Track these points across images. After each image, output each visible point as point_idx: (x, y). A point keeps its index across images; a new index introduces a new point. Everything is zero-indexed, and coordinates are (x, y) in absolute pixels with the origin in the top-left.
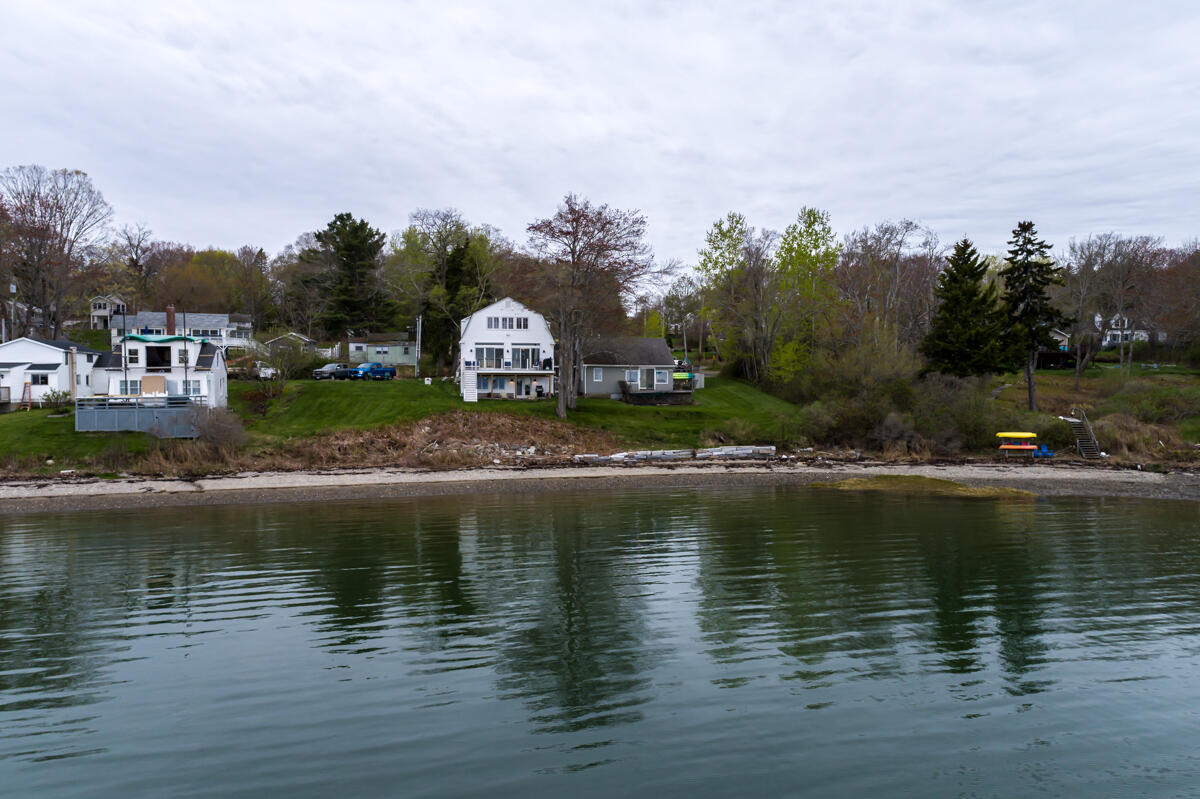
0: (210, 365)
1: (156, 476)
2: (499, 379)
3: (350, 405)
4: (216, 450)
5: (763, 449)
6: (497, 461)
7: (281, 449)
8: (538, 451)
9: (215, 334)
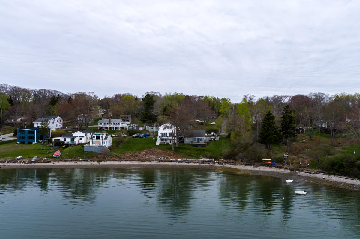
0: (107, 139)
1: (94, 161)
2: (166, 140)
3: (133, 146)
4: (104, 156)
5: (211, 159)
6: (154, 160)
7: (116, 156)
8: (164, 158)
9: (118, 124)
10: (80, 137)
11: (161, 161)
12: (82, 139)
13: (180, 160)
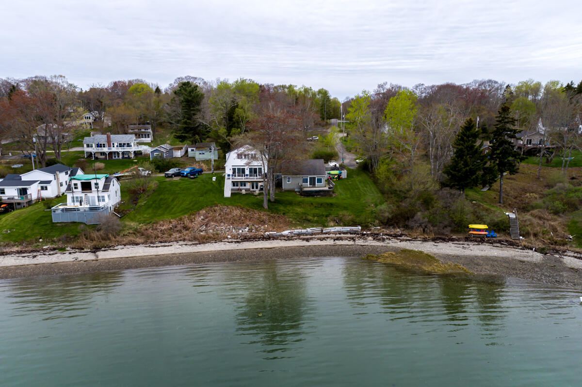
0: (108, 189)
1: (81, 249)
2: (244, 183)
3: (173, 200)
4: (107, 235)
5: (354, 228)
6: (229, 237)
7: (136, 232)
8: (250, 230)
9: (129, 145)
10: (42, 182)
11: (246, 239)
12: (46, 188)
13: (286, 233)
